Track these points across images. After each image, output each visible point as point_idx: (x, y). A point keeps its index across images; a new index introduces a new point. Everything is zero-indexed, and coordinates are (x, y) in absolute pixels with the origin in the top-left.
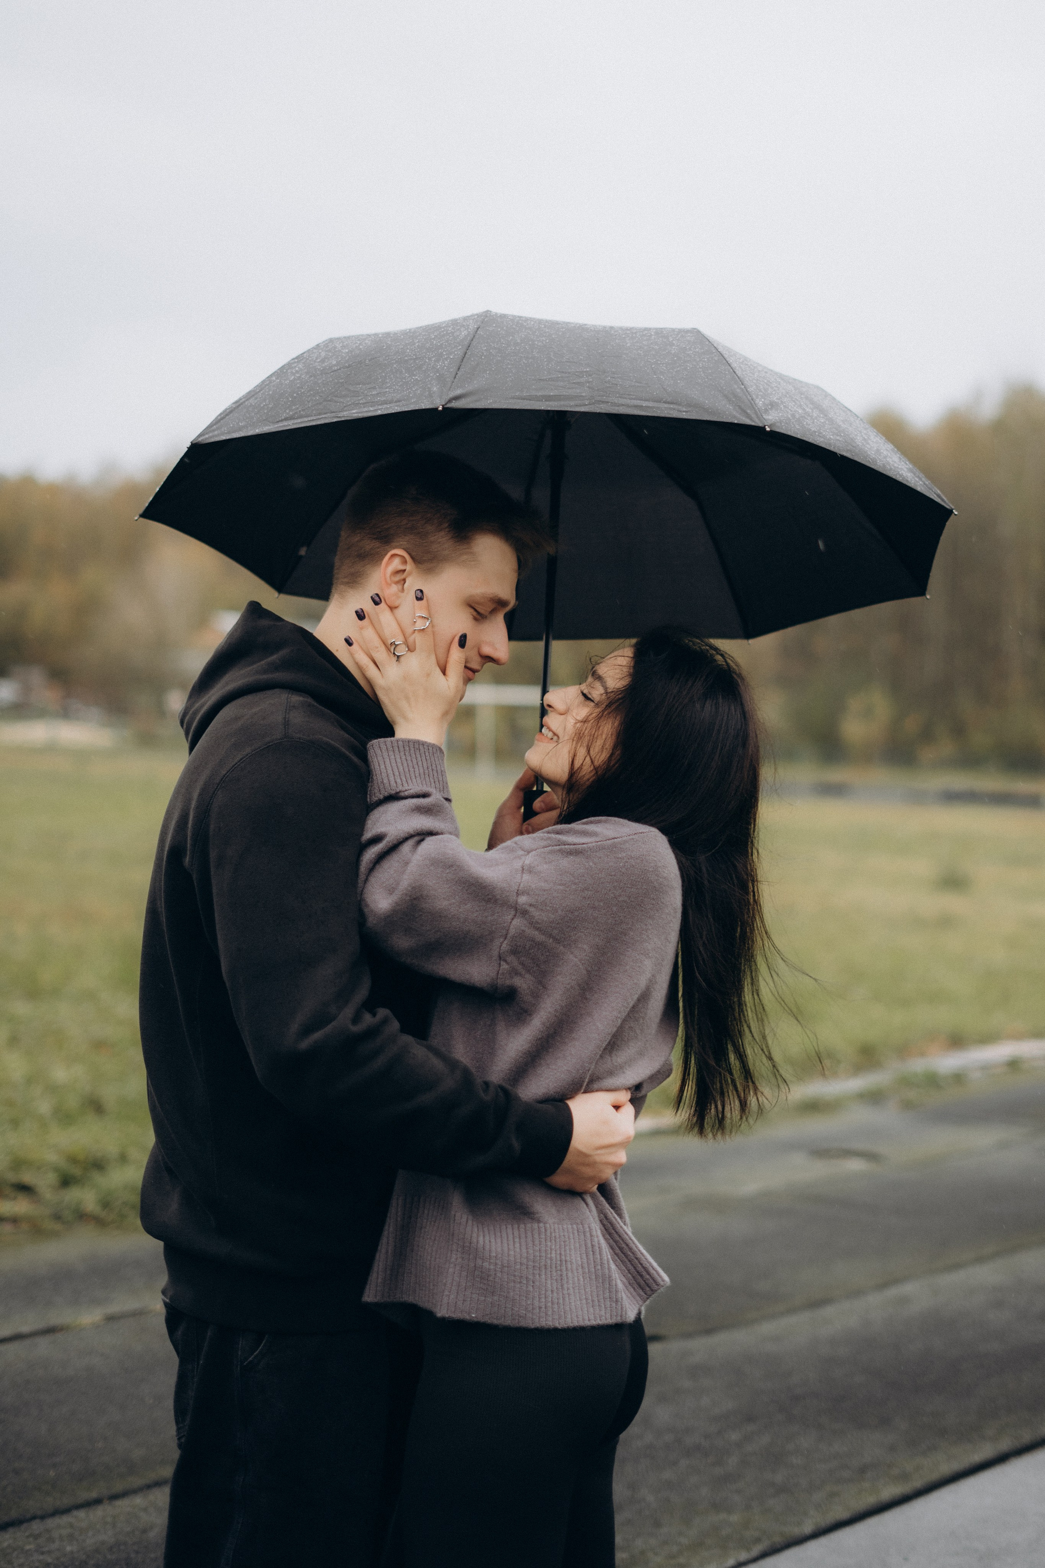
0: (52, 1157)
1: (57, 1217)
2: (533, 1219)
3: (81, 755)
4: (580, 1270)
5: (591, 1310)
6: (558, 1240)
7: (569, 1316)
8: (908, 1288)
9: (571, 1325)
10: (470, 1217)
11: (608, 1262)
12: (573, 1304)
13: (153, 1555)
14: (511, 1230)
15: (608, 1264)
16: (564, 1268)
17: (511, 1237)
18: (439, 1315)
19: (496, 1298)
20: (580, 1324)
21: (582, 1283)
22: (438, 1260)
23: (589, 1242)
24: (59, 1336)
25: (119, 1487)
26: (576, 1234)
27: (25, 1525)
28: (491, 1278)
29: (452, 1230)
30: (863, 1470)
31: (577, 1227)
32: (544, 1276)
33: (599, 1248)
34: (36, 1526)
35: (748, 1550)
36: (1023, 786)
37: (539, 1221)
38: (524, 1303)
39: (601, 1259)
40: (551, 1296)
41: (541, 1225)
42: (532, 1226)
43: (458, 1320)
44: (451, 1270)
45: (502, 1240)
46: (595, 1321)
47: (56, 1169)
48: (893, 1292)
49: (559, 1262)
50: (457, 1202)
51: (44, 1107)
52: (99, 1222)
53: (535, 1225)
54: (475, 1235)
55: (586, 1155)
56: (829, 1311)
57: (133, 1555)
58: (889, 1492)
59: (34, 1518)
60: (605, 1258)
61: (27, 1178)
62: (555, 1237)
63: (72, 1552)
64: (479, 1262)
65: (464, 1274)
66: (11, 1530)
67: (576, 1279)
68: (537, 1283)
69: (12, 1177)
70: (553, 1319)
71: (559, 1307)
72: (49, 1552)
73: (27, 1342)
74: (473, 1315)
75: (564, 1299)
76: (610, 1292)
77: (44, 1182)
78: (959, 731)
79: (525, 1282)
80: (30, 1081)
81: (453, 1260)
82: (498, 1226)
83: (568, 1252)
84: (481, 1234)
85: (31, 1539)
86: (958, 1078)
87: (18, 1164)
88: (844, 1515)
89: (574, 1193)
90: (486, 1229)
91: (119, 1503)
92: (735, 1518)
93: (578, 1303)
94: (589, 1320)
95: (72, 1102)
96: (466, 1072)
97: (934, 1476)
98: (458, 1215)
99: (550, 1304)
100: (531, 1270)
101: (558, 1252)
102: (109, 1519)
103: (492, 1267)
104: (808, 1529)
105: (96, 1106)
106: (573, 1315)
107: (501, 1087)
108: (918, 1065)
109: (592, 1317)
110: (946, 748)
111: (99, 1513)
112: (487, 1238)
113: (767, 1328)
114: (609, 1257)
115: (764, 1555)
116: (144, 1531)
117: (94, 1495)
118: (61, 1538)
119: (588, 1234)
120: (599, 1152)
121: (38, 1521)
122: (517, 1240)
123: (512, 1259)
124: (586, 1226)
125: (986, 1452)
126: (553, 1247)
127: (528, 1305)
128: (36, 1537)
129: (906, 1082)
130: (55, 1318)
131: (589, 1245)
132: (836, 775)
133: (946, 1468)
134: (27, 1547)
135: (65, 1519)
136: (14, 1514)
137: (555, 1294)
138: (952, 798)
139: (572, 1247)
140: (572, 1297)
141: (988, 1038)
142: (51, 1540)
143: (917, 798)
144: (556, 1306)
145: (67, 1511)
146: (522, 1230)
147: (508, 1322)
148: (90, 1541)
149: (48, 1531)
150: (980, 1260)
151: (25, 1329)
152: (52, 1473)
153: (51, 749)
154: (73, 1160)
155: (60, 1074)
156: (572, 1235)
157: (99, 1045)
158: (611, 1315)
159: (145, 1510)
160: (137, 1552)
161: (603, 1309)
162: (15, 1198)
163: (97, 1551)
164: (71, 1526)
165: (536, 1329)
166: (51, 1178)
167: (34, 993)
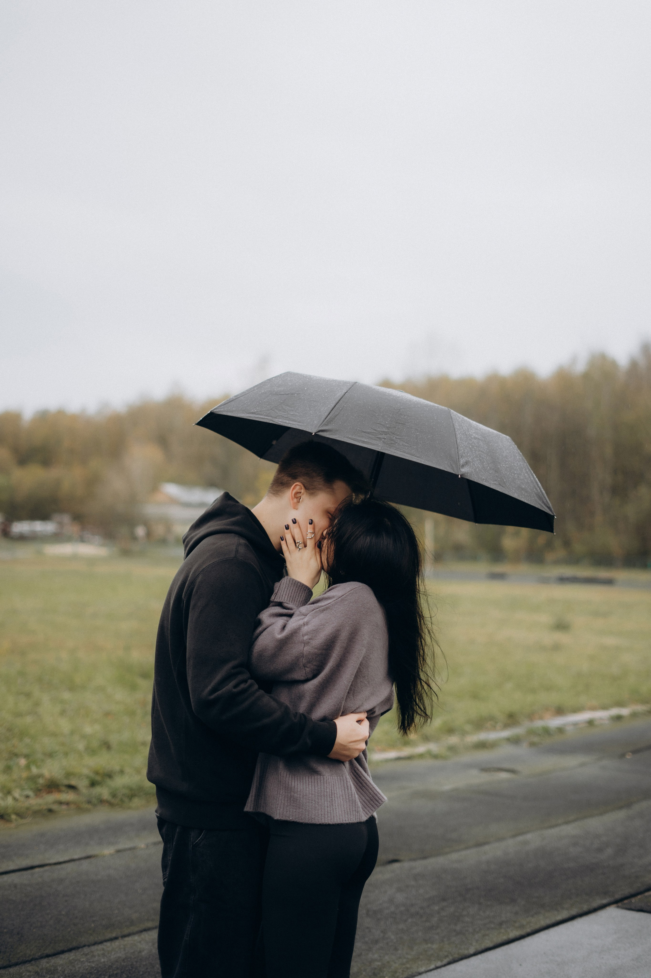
0: (85, 771)
1: (89, 802)
2: (318, 774)
3: (91, 561)
4: (341, 798)
5: (346, 816)
6: (330, 783)
7: (336, 818)
8: (529, 836)
9: (337, 822)
10: (288, 773)
11: (354, 794)
12: (338, 813)
13: (144, 963)
14: (308, 779)
15: (355, 795)
16: (333, 796)
17: (307, 782)
18: (276, 818)
19: (301, 810)
20: (341, 822)
21: (342, 803)
22: (273, 793)
23: (345, 784)
24: (92, 860)
25: (126, 932)
26: (339, 781)
27: (80, 950)
28: (298, 801)
29: (280, 779)
30: (501, 924)
31: (340, 778)
32: (323, 800)
33: (350, 787)
34: (86, 950)
35: (442, 961)
36: (603, 573)
37: (320, 775)
38: (314, 812)
39: (351, 792)
40: (327, 809)
41: (322, 777)
42: (317, 777)
43: (284, 820)
44: (280, 798)
45: (303, 784)
46: (348, 821)
47: (88, 777)
48: (520, 838)
49: (331, 794)
50: (281, 766)
51: (81, 746)
52: (111, 804)
53: (319, 777)
54: (290, 782)
55: (345, 746)
56: (486, 848)
57: (135, 963)
58: (513, 934)
59: (84, 946)
60: (353, 792)
61: (73, 782)
62: (329, 782)
63: (104, 962)
64: (292, 794)
65: (286, 799)
66: (74, 951)
67: (339, 801)
68: (320, 803)
69: (66, 782)
70: (328, 820)
71: (331, 814)
72: (93, 962)
73: (77, 863)
74: (291, 818)
75: (333, 811)
76: (355, 808)
77: (82, 784)
78: (567, 544)
79: (314, 803)
80: (72, 733)
81: (281, 793)
82: (302, 777)
83: (335, 789)
84: (293, 781)
85: (84, 956)
86: (560, 730)
87: (68, 775)
88: (490, 945)
89: (338, 762)
90: (296, 779)
91: (126, 939)
92: (435, 946)
93: (340, 812)
94: (345, 821)
95: (95, 744)
96: (287, 708)
97: (537, 927)
98: (282, 772)
99: (326, 813)
100: (317, 797)
101: (330, 789)
102: (122, 946)
103: (298, 796)
104: (472, 951)
105: (107, 745)
106: (338, 818)
107: (303, 714)
108: (539, 724)
109: (347, 819)
110: (561, 553)
111: (117, 943)
112: (296, 782)
113: (454, 856)
114: (355, 791)
115: (449, 963)
116: (140, 952)
117: (114, 935)
118: (99, 955)
119: (345, 781)
120: (351, 744)
121: (86, 947)
122: (310, 783)
123: (307, 792)
124: (344, 777)
125: (564, 914)
126: (328, 787)
127: (316, 813)
128: (86, 955)
129: (531, 732)
130: (90, 852)
131: (346, 786)
132: (499, 568)
133: (543, 923)
134: (82, 960)
135: (100, 947)
136: (75, 944)
137: (329, 808)
138: (562, 580)
139: (337, 787)
140: (337, 809)
141: (576, 710)
142: (94, 956)
143: (545, 581)
144: (329, 814)
145: (101, 943)
146: (313, 779)
147: (306, 821)
148: (113, 957)
149: (92, 952)
150: (567, 823)
151: (76, 857)
152: (93, 925)
153: (75, 557)
154: (97, 773)
155: (88, 729)
156: (337, 781)
157: (107, 714)
158: (355, 819)
159: (140, 942)
160: (136, 962)
161: (352, 816)
162: (67, 792)
163: (117, 961)
164: (103, 949)
165: (320, 825)
166: (86, 782)
167: (72, 688)
